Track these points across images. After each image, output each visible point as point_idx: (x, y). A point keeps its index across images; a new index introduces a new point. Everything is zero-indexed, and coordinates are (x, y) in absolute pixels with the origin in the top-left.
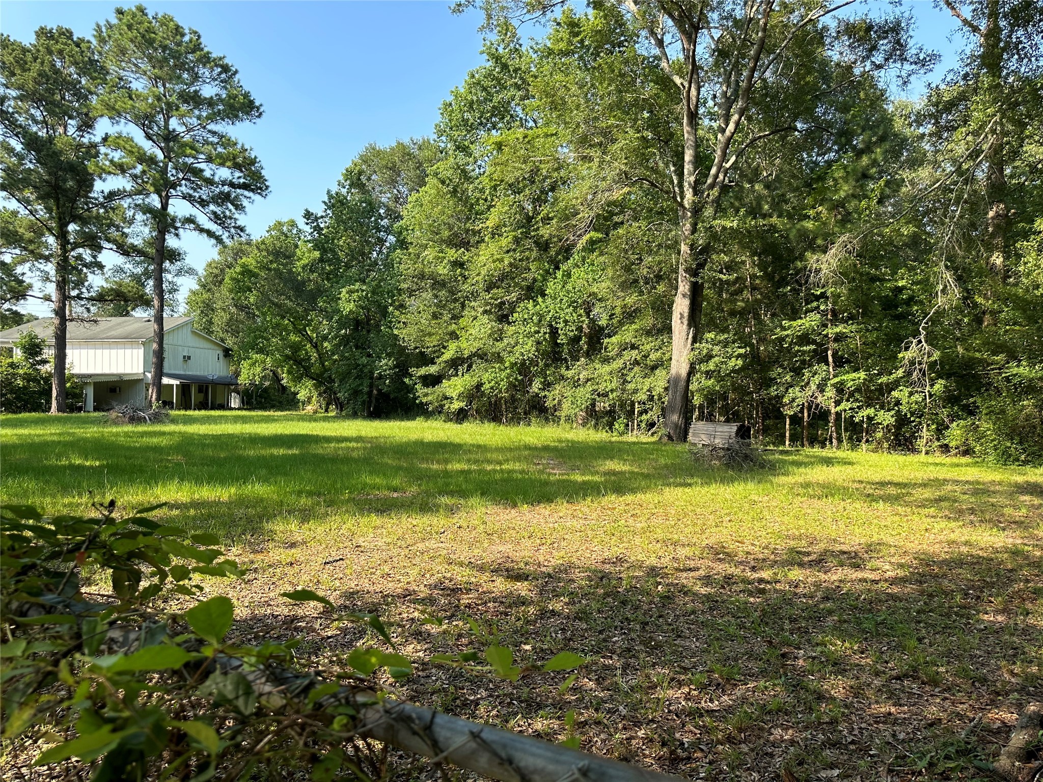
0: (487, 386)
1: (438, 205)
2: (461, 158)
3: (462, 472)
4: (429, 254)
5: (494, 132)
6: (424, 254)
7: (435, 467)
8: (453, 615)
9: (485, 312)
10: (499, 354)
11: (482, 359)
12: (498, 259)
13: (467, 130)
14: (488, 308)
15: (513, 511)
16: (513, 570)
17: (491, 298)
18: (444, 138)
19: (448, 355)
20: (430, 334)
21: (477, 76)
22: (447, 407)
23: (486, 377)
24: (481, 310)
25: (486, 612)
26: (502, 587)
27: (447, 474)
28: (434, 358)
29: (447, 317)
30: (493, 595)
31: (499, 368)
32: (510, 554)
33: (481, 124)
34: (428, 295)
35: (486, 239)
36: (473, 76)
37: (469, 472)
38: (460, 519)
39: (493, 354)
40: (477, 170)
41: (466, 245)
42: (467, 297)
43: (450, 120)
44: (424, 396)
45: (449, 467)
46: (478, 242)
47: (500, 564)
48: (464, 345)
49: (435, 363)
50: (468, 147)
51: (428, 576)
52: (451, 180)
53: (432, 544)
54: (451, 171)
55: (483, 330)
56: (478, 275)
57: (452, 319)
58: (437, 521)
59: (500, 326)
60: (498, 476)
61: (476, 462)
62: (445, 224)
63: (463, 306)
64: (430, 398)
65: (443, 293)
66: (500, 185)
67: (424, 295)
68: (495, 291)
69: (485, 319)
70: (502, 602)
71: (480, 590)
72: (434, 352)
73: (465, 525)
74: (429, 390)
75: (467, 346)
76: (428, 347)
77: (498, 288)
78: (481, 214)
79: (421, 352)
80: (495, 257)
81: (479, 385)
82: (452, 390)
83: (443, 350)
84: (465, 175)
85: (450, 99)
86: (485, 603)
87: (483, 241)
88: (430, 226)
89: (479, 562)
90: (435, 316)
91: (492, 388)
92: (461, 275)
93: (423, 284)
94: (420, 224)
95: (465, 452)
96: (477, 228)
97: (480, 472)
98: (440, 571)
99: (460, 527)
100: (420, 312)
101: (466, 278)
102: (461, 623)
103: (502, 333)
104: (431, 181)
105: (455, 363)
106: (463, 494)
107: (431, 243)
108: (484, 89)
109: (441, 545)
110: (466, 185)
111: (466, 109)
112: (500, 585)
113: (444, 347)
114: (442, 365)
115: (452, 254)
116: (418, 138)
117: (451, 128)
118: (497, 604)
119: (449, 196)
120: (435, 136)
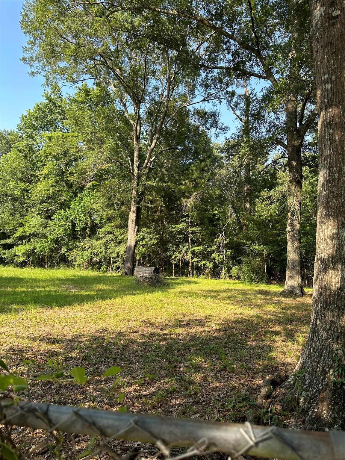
0: (38, 250)
1: (16, 161)
2: (30, 142)
3: (24, 292)
4: (11, 184)
5: (47, 132)
6: (8, 184)
7: (9, 290)
8: (19, 364)
9: (39, 214)
10: (45, 234)
11: (36, 236)
12: (47, 190)
13: (34, 129)
14: (40, 212)
15: (51, 311)
16: (51, 339)
17: (42, 208)
18: (22, 131)
19: (17, 234)
20: (8, 224)
21: (40, 106)
22: (16, 260)
23: (37, 245)
24: (36, 213)
25: (37, 360)
26: (45, 348)
27: (15, 293)
28: (10, 235)
29: (18, 215)
30: (41, 352)
31: (45, 241)
32: (49, 332)
33: (41, 127)
34: (8, 204)
35: (41, 180)
36: (38, 106)
37: (27, 292)
38: (23, 315)
39: (42, 234)
40: (38, 148)
41: (30, 182)
42: (29, 206)
43: (25, 124)
44: (3, 254)
45: (17, 290)
46: (36, 181)
47: (44, 337)
48: (26, 229)
49: (10, 238)
50: (34, 137)
51: (5, 345)
52: (24, 151)
53: (7, 329)
54: (25, 147)
55: (37, 223)
56: (36, 196)
57: (21, 216)
58: (10, 317)
59: (46, 221)
60: (43, 294)
61: (31, 287)
62: (20, 171)
63: (27, 210)
64: (7, 255)
65: (17, 204)
66: (49, 156)
67: (6, 204)
68: (44, 204)
69: (39, 217)
70: (45, 355)
71: (34, 350)
72: (10, 232)
73: (25, 318)
74: (7, 251)
75: (28, 230)
76: (7, 230)
77: (46, 203)
78: (40, 167)
79: (3, 232)
80: (45, 188)
81: (34, 249)
82: (18, 251)
83: (15, 232)
84: (31, 149)
85: (26, 114)
86: (37, 356)
87: (39, 180)
88: (12, 171)
89: (33, 336)
90: (12, 215)
91: (40, 251)
92: (27, 195)
93: (6, 199)
94: (7, 170)
95: (25, 282)
96: (36, 174)
97: (33, 292)
99: (22, 320)
100: (3, 213)
101: (29, 197)
102: (23, 367)
103: (47, 225)
104: (14, 150)
105: (21, 238)
106: (24, 303)
107: (12, 179)
108: (43, 112)
109: (12, 329)
110: (32, 154)
111: (34, 120)
112: (45, 347)
113: (16, 230)
114: (15, 239)
115: (22, 185)
116: (8, 129)
117: (26, 127)
118: (42, 357)
119: (23, 158)
120: (17, 130)
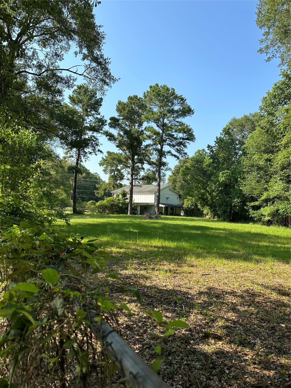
0: (281, 211)
1: (260, 137)
2: (271, 118)
3: (266, 246)
4: (256, 157)
5: (285, 106)
6: (253, 157)
7: (254, 243)
8: (250, 305)
9: (281, 179)
10: (287, 197)
11: (279, 199)
12: (287, 157)
13: (273, 107)
14: (282, 178)
15: (287, 265)
16: (282, 290)
17: (284, 173)
18: (263, 111)
19: (263, 198)
20: (256, 189)
22: (263, 219)
23: (280, 207)
24: (279, 179)
25: (266, 306)
26: (275, 297)
27: (259, 246)
28: (257, 199)
29: (263, 181)
30: (271, 300)
31: (287, 203)
32: (282, 284)
33: (280, 103)
34: (255, 173)
35: (282, 149)
36: (276, 85)
37: (269, 246)
38: (261, 265)
39: (284, 197)
40: (278, 122)
41: (272, 152)
42: (272, 173)
43: (266, 104)
44: (253, 214)
45: (260, 244)
46: (278, 151)
47: (276, 287)
48: (271, 193)
49: (258, 201)
50: (274, 113)
51: (242, 287)
52: (266, 127)
53: (247, 274)
54: (266, 124)
55: (279, 187)
56: (277, 164)
57: (265, 182)
58: (251, 265)
59: (288, 185)
60: (282, 249)
61: (272, 243)
62: (263, 144)
63: (271, 177)
64: (255, 215)
65: (262, 172)
66: (288, 126)
67: (253, 173)
68: (285, 170)
69: (281, 182)
70: (274, 304)
71: (265, 297)
72: (258, 196)
73: (263, 269)
74: (255, 212)
75: (272, 194)
76: (254, 194)
77: (287, 169)
78: (280, 138)
79: (251, 196)
80: (285, 156)
81: (278, 210)
82: (265, 212)
83: (261, 195)
84: (272, 124)
85: (266, 95)
86: (266, 303)
87: (280, 150)
88: (256, 146)
89: (266, 285)
90: (258, 182)
91: (283, 212)
92: (270, 164)
93: (253, 169)
94: (252, 145)
95: (268, 238)
96: (277, 145)
97: (273, 247)
98: (248, 286)
99: (260, 269)
100: (251, 180)
101: (272, 166)
102: (253, 309)
103: (288, 188)
104: (258, 128)
105: (267, 201)
106: (264, 255)
107: (257, 153)
108: (281, 89)
109: (250, 275)
110: (272, 128)
111: (272, 98)
112: (274, 296)
113: (262, 194)
114: (261, 202)
115: (266, 156)
116: (253, 112)
117: (266, 107)
118: (272, 304)
119: (265, 133)
120: (259, 111)
